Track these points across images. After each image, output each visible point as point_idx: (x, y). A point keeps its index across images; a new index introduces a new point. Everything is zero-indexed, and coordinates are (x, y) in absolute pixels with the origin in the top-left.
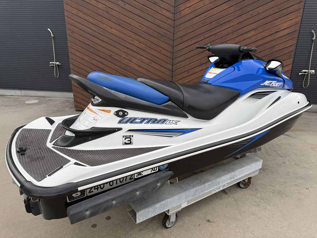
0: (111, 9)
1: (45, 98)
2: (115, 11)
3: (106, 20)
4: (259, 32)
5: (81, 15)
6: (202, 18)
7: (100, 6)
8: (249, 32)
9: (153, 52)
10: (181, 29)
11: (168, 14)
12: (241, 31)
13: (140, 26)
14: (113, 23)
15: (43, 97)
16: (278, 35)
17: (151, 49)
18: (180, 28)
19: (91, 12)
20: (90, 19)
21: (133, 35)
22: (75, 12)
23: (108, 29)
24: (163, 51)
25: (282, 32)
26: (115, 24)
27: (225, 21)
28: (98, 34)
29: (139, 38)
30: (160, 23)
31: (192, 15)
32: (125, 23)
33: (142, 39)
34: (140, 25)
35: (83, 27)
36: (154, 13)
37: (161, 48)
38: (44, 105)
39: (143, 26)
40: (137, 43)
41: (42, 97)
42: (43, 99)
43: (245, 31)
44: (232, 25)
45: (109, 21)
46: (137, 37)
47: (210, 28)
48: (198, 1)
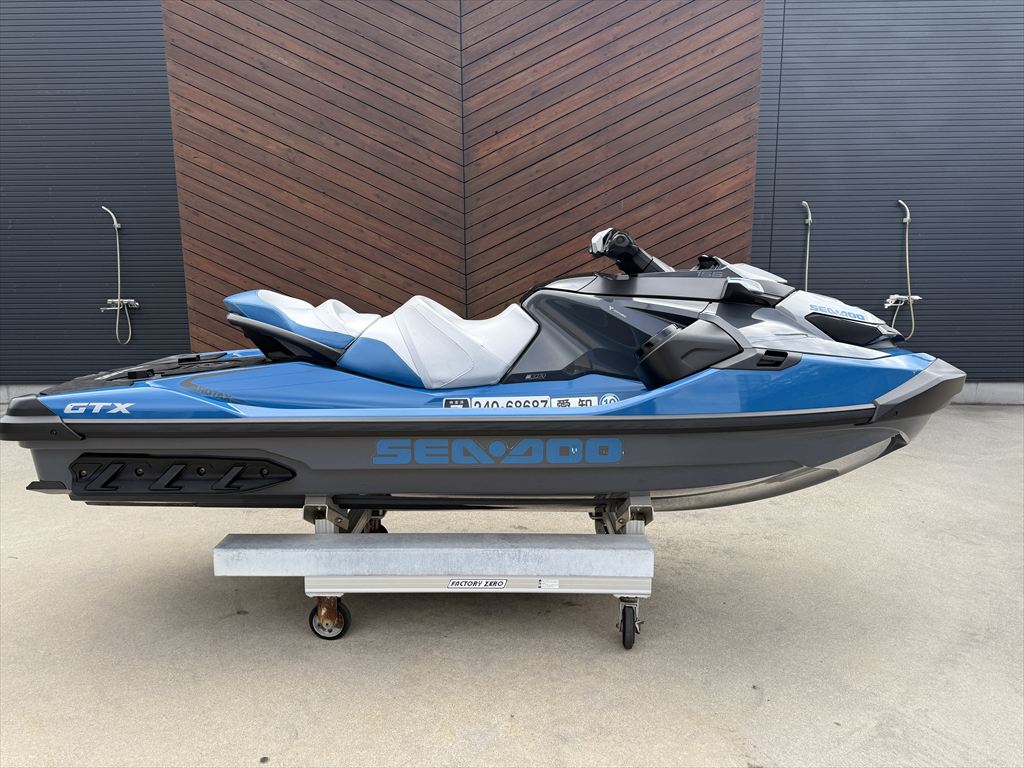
0: (301, 155)
2: (311, 159)
3: (290, 182)
4: (664, 207)
5: (220, 168)
6: (531, 176)
7: (272, 146)
9: (413, 258)
10: (481, 202)
11: (448, 166)
12: (623, 204)
13: (378, 196)
14: (308, 189)
16: (711, 211)
17: (409, 252)
18: (478, 200)
19: (248, 161)
20: (247, 180)
21: (361, 218)
22: (204, 160)
23: (295, 203)
24: (440, 257)
25: (717, 204)
26: (313, 191)
27: (586, 182)
28: (267, 216)
29: (377, 224)
30: (429, 188)
31: (508, 169)
32: (340, 190)
33: (384, 228)
34: (378, 192)
35: (226, 198)
37: (434, 249)
39: (385, 196)
40: (371, 238)
43: (635, 204)
44: (601, 191)
45: (297, 185)
46: (371, 222)
47: (552, 199)
48: (518, 136)
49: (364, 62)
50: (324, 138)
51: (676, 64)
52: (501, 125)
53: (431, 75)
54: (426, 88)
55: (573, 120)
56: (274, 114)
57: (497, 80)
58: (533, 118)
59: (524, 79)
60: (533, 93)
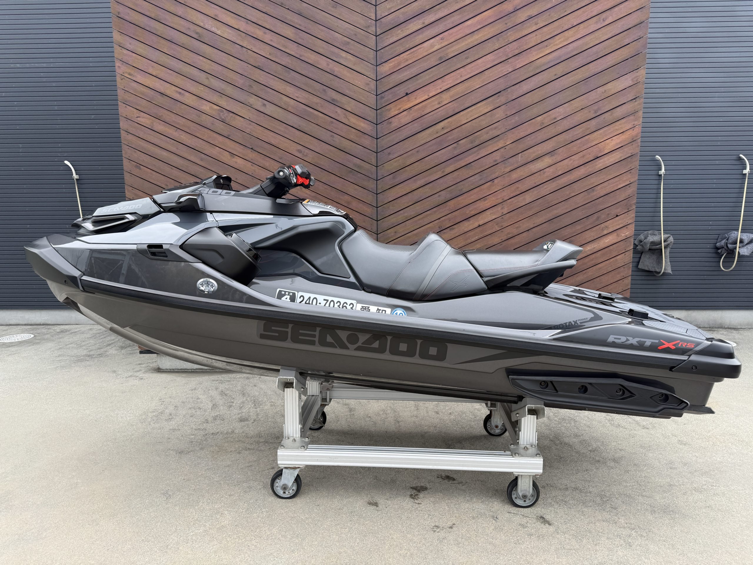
0: (231, 114)
1: (49, 327)
2: (241, 118)
3: (221, 138)
4: (559, 160)
5: (160, 127)
6: (437, 132)
7: (206, 107)
8: (540, 160)
10: (392, 157)
12: (522, 157)
13: (299, 151)
14: (238, 145)
15: (43, 325)
16: (600, 164)
18: (389, 154)
19: (184, 120)
22: (145, 120)
23: (225, 157)
25: (606, 158)
26: (242, 147)
27: (486, 137)
30: (346, 144)
31: (416, 127)
34: (300, 147)
35: (165, 154)
36: (332, 122)
38: (50, 345)
39: (307, 151)
41: (40, 325)
42: (43, 330)
43: (532, 157)
44: (501, 145)
45: (228, 141)
47: (456, 153)
48: (427, 97)
49: (289, 32)
50: (253, 100)
51: (571, 32)
52: (410, 86)
53: (348, 43)
54: (344, 54)
55: (476, 83)
56: (207, 78)
57: (408, 46)
58: (440, 81)
59: (432, 46)
60: (441, 58)
